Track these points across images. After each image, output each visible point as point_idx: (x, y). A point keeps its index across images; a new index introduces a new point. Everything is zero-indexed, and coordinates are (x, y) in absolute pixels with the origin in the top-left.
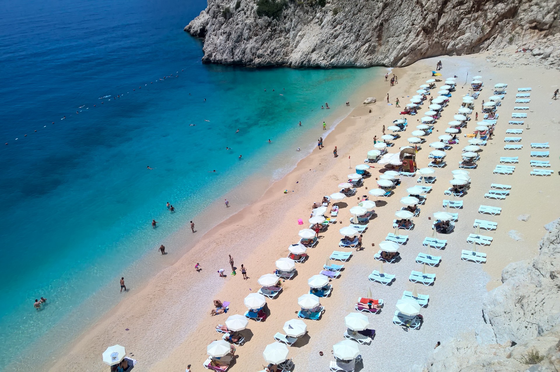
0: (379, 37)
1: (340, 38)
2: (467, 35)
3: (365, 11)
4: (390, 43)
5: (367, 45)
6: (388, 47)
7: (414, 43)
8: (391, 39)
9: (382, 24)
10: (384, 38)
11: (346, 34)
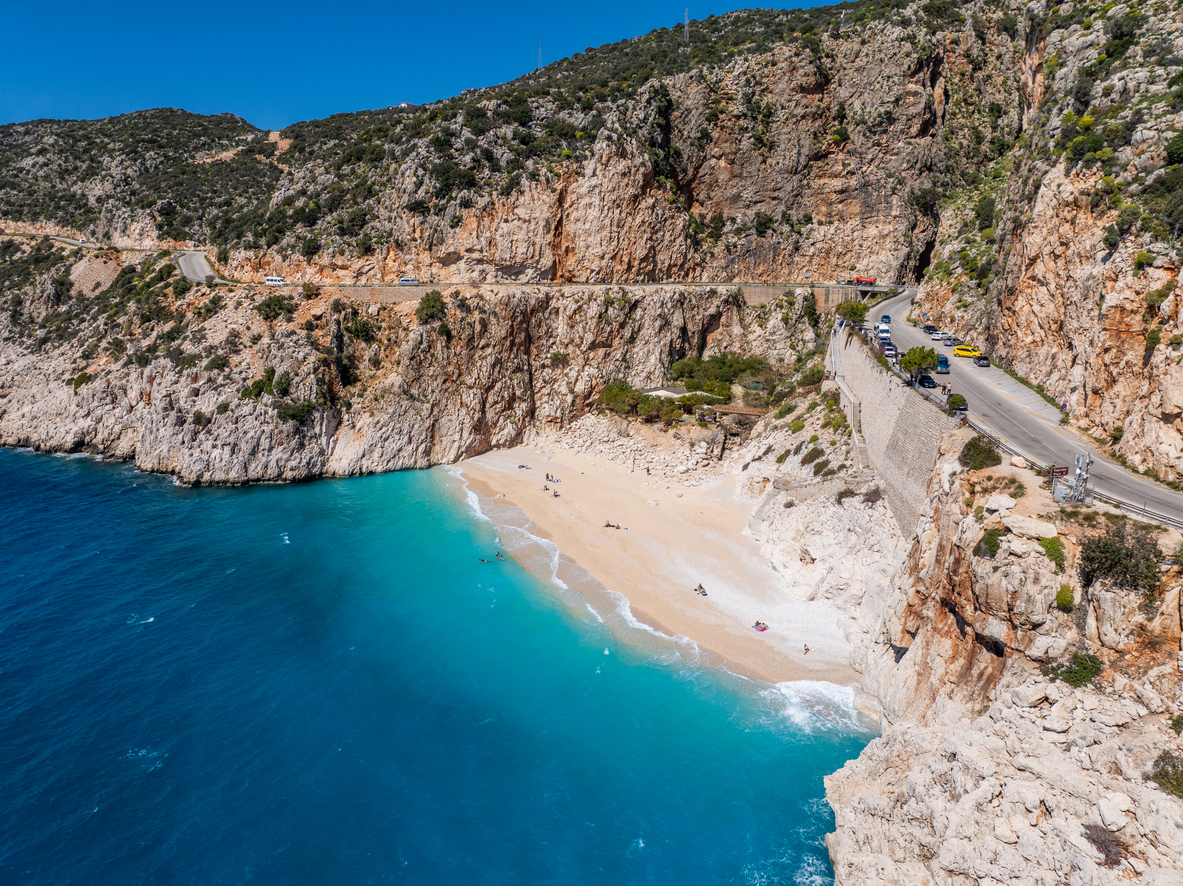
0: (432, 437)
1: (391, 440)
2: (506, 431)
3: (412, 412)
4: (444, 443)
5: (423, 446)
6: (443, 447)
7: (469, 441)
8: (444, 439)
9: (433, 425)
10: (437, 438)
11: (397, 437)
